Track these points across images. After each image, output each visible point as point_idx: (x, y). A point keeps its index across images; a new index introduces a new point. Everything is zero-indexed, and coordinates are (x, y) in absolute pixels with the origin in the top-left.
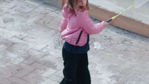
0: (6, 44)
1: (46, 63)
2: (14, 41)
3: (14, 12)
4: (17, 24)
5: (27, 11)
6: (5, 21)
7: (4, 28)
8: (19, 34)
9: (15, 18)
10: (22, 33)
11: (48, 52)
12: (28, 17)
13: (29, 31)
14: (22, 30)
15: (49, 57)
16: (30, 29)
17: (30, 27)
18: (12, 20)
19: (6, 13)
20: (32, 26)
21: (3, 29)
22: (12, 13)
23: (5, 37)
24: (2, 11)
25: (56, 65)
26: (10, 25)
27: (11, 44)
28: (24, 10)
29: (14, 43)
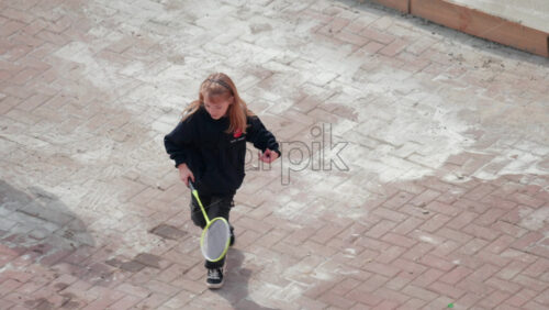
0: (257, 75)
1: (337, 109)
2: (272, 69)
3: (270, 12)
4: (278, 35)
5: (296, 9)
6: (254, 31)
7: (253, 43)
8: (283, 54)
9: (273, 24)
10: (288, 53)
11: (341, 87)
12: (298, 21)
13: (301, 48)
14: (289, 47)
15: (341, 97)
16: (304, 44)
17: (303, 41)
18: (268, 28)
19: (256, 13)
20: (306, 38)
21: (250, 46)
22: (267, 14)
23: (255, 61)
24: (248, 10)
25: (357, 114)
26: (263, 38)
27: (266, 74)
28: (290, 8)
29: (272, 73)
